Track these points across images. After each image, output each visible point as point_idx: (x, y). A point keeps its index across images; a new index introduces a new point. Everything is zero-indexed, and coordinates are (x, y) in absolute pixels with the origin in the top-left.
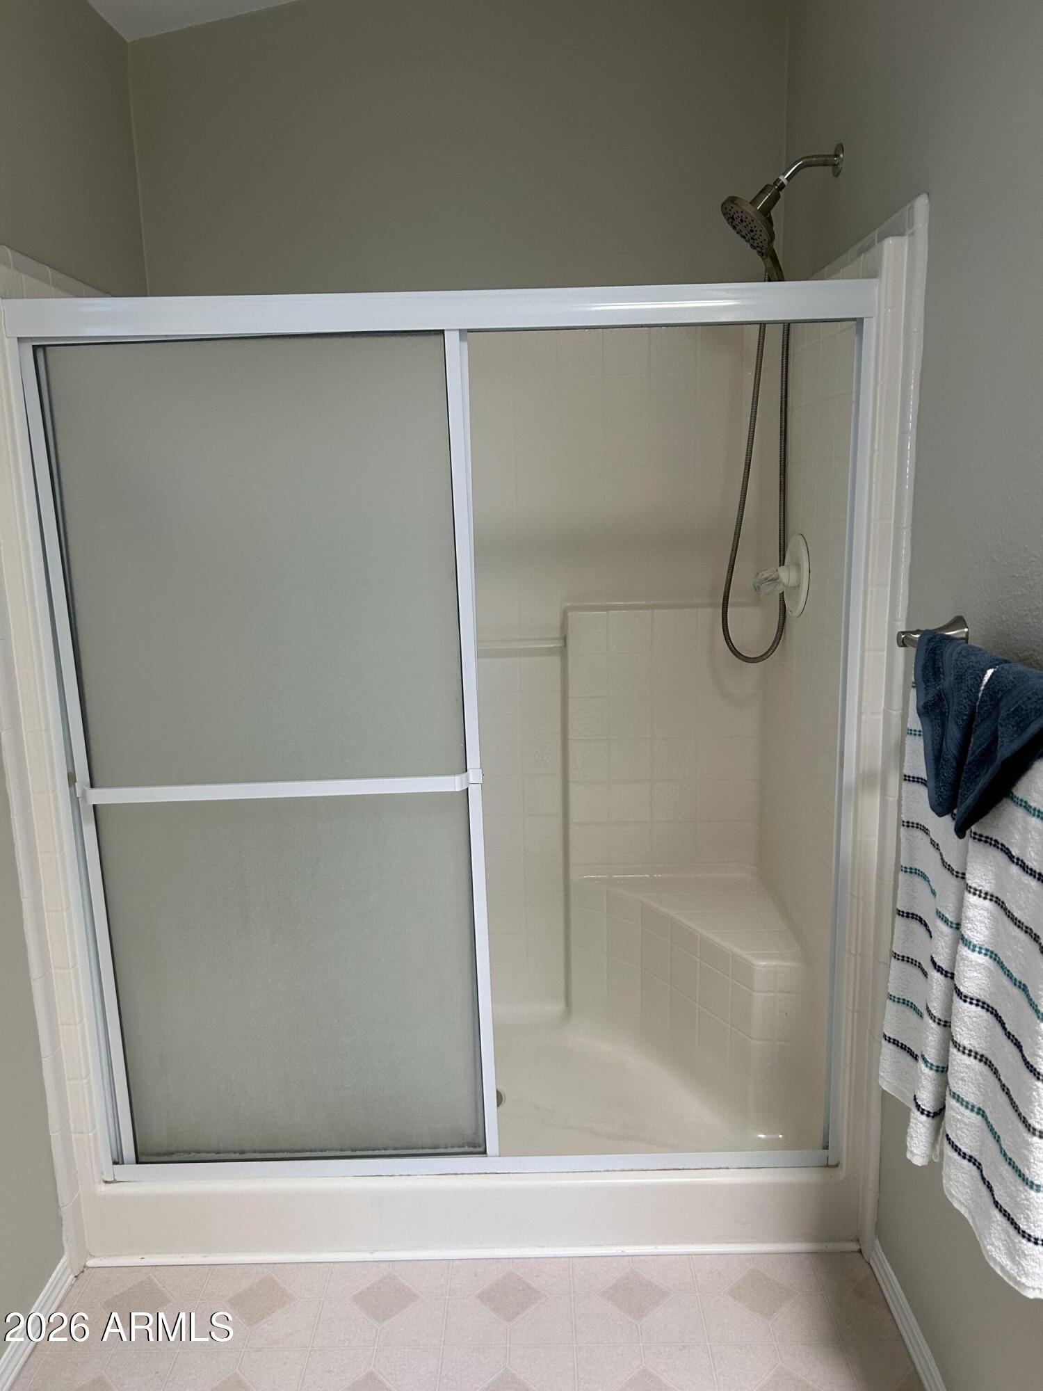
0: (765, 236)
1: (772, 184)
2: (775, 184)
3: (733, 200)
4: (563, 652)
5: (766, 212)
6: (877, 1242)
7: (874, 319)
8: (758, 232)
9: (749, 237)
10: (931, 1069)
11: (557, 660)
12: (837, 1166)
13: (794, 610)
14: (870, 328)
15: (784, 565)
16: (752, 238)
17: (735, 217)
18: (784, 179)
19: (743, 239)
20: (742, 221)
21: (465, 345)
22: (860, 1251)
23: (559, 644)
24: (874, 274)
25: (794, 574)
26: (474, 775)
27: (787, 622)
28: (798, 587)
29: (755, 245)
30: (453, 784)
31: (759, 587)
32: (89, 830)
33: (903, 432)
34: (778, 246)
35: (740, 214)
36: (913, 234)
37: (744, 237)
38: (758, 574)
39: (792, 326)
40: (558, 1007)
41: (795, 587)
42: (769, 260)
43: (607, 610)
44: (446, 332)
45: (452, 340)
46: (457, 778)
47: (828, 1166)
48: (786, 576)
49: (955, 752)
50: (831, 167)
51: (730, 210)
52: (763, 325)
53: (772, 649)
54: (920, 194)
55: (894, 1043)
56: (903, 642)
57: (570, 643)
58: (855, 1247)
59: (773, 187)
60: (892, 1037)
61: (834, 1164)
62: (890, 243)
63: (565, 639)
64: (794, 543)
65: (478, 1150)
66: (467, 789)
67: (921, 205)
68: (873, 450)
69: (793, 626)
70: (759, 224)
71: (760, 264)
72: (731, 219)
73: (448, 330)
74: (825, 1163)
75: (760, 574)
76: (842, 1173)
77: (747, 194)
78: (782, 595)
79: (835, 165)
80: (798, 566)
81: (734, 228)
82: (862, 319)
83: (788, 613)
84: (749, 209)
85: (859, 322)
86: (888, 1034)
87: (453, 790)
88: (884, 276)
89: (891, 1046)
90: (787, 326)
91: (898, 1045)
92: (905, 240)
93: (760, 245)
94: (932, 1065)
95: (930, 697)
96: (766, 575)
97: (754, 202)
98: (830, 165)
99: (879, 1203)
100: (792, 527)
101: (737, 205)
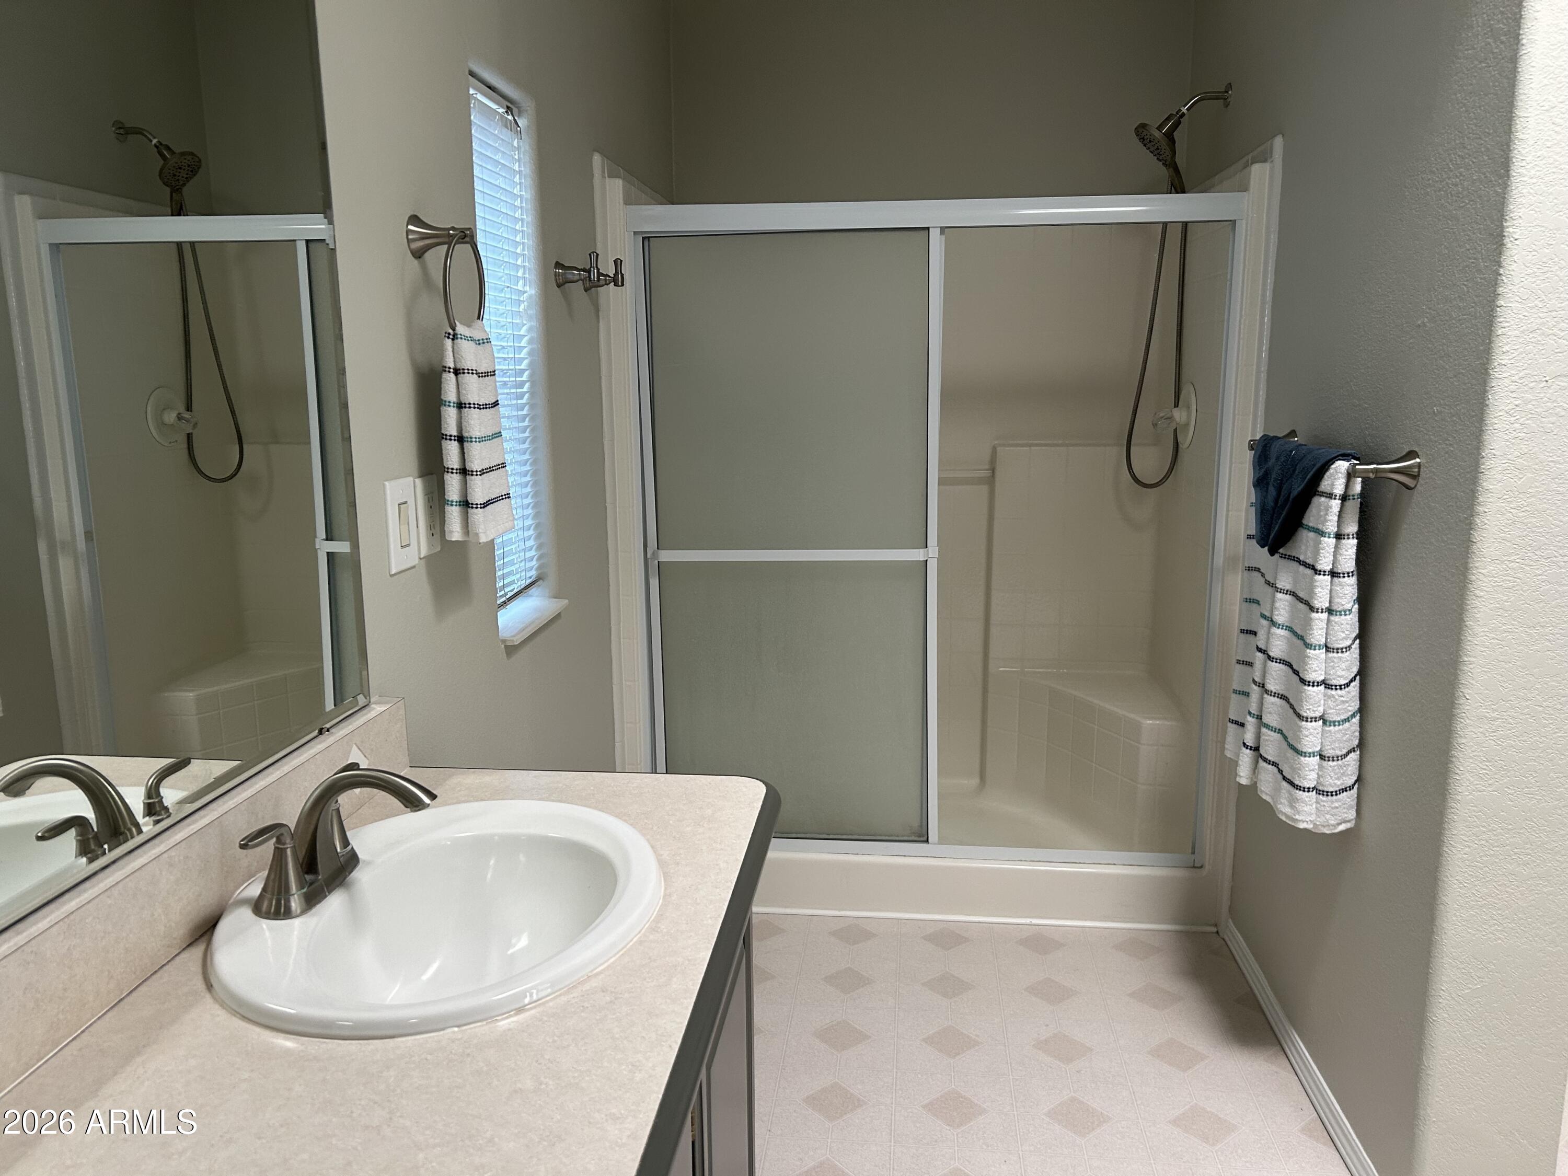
0: (1168, 153)
1: (1175, 113)
2: (1177, 113)
3: (1143, 126)
4: (991, 480)
5: (1170, 136)
6: (1230, 920)
7: (1244, 221)
8: (1163, 150)
9: (1157, 153)
10: (1253, 717)
11: (985, 489)
12: (1201, 867)
13: (1184, 445)
14: (1241, 227)
15: (1178, 406)
16: (1158, 154)
17: (1145, 137)
18: (1184, 110)
19: (1151, 154)
20: (1150, 141)
21: (943, 237)
22: (1217, 932)
23: (987, 474)
24: (1243, 188)
25: (1184, 414)
26: (933, 550)
27: (1179, 454)
28: (1187, 425)
29: (1161, 158)
30: (917, 555)
31: (1156, 425)
32: (654, 583)
33: (1263, 303)
34: (1180, 160)
35: (1148, 136)
36: (1272, 161)
37: (1152, 153)
38: (1155, 414)
39: (1189, 225)
40: (975, 781)
41: (1185, 425)
42: (1171, 169)
43: (1030, 446)
44: (930, 229)
45: (935, 234)
46: (922, 551)
47: (1194, 867)
48: (1179, 415)
49: (1272, 504)
50: (1222, 100)
51: (1141, 131)
52: (1165, 224)
53: (1167, 477)
54: (1277, 135)
55: (1235, 723)
56: (1252, 447)
57: (998, 473)
58: (1215, 930)
59: (1176, 115)
60: (1234, 719)
61: (1199, 866)
62: (1256, 169)
63: (993, 471)
64: (1187, 390)
65: (922, 839)
66: (927, 560)
67: (1278, 143)
68: (1241, 316)
69: (1184, 456)
70: (1164, 144)
71: (1163, 172)
72: (1142, 140)
73: (932, 227)
74: (1192, 865)
75: (1157, 414)
76: (1204, 872)
77: (1154, 122)
78: (1175, 430)
79: (1225, 99)
80: (1188, 408)
81: (1145, 145)
82: (1235, 220)
83: (1180, 445)
84: (1157, 134)
85: (1234, 222)
86: (1232, 718)
87: (918, 559)
88: (1251, 190)
89: (1234, 726)
90: (1185, 224)
91: (1238, 724)
92: (1267, 166)
93: (1164, 158)
94: (1254, 714)
95: (1261, 474)
96: (1162, 415)
97: (1160, 128)
98: (1222, 99)
99: (1233, 890)
100: (1185, 377)
101: (1147, 130)
